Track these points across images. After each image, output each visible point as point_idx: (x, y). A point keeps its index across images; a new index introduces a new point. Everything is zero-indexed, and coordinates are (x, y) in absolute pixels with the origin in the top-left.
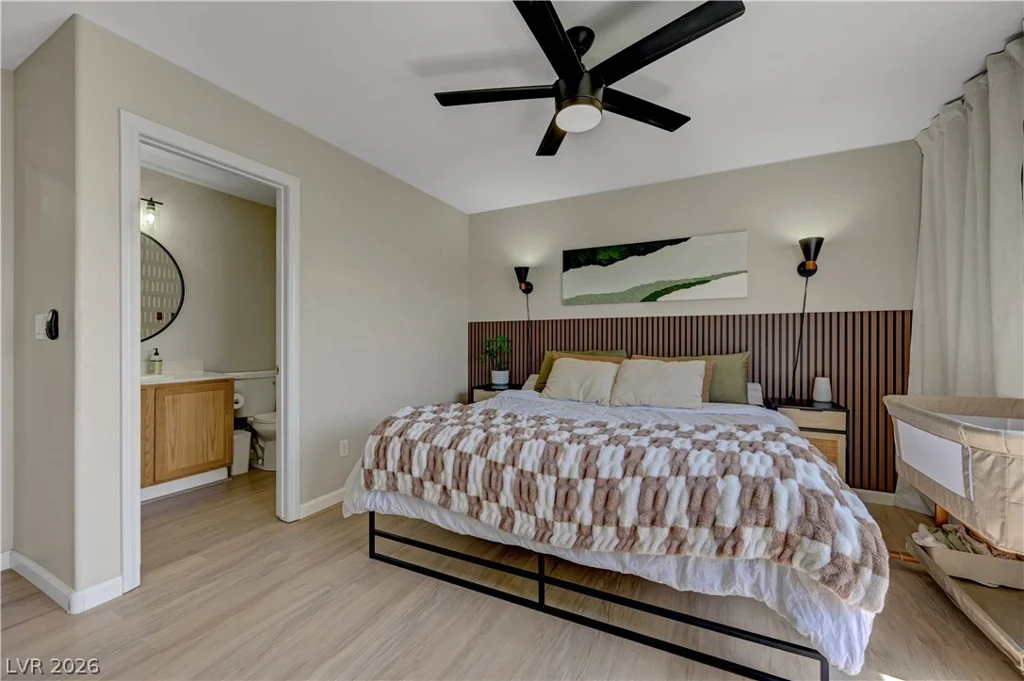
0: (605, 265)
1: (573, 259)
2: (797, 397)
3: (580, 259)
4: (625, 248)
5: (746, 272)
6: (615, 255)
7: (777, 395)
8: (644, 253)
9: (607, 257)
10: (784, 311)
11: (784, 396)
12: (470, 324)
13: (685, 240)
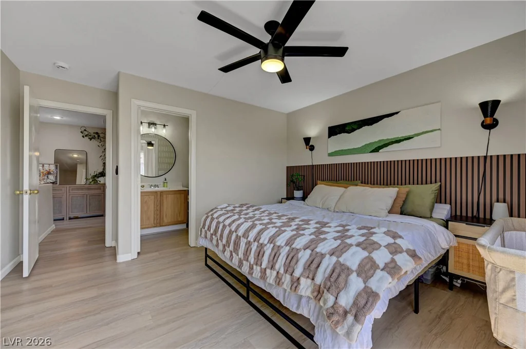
0: (349, 133)
1: (334, 131)
2: (482, 216)
3: (337, 130)
4: (360, 122)
5: (439, 129)
6: (355, 127)
7: (464, 214)
8: (371, 124)
9: (351, 128)
10: (470, 154)
11: (470, 215)
12: (287, 167)
13: (397, 113)
